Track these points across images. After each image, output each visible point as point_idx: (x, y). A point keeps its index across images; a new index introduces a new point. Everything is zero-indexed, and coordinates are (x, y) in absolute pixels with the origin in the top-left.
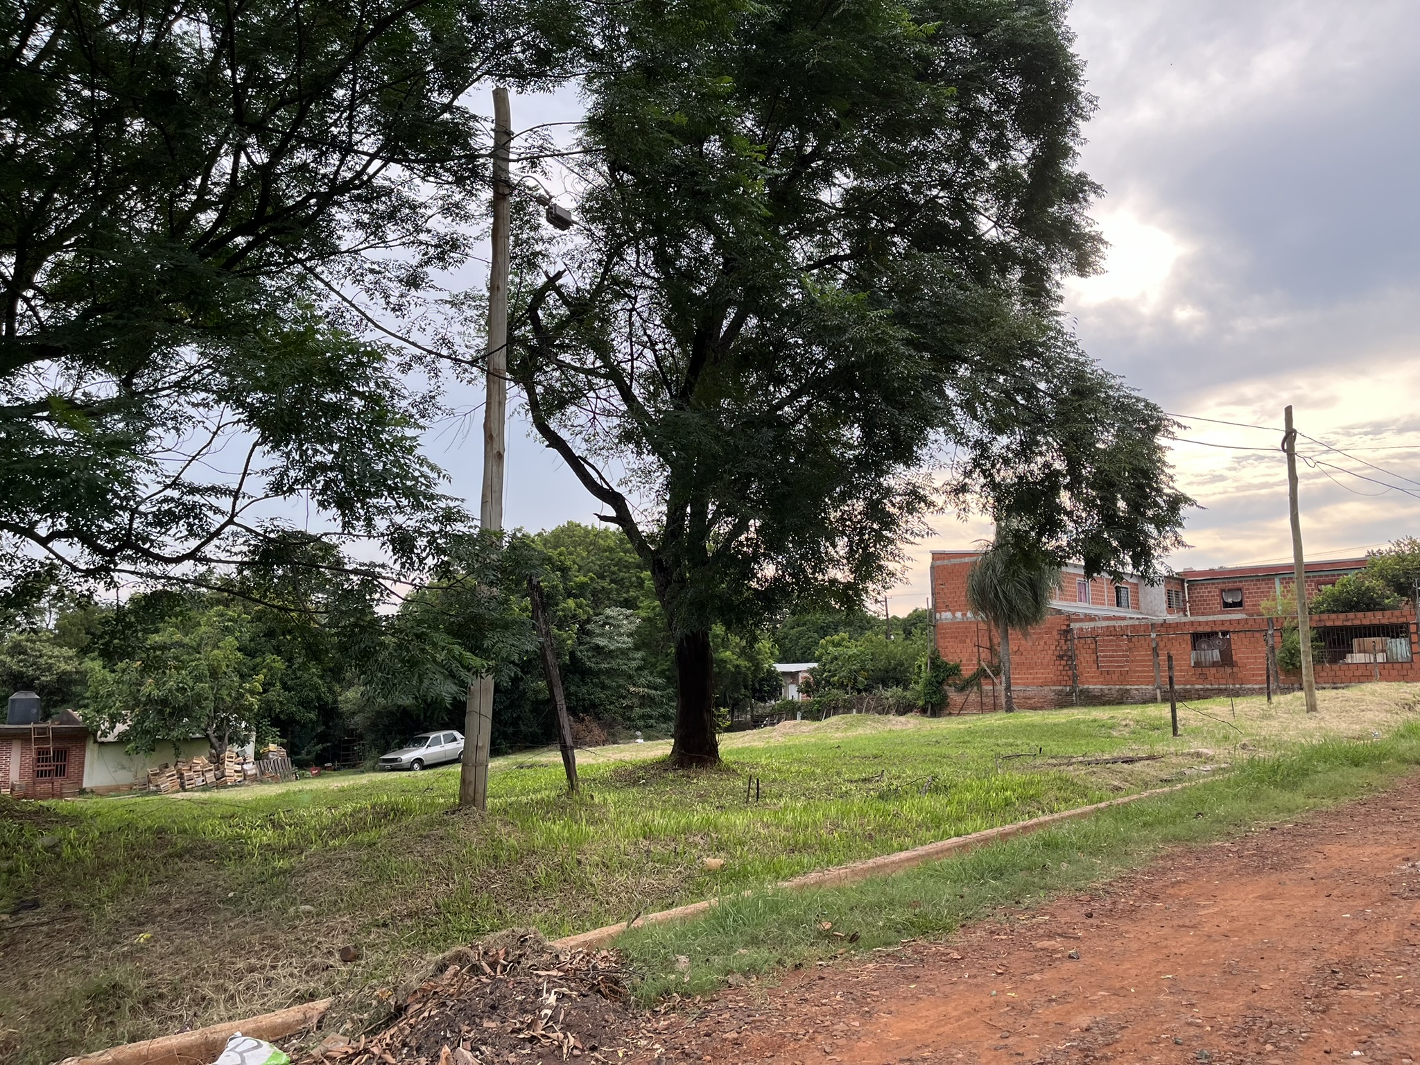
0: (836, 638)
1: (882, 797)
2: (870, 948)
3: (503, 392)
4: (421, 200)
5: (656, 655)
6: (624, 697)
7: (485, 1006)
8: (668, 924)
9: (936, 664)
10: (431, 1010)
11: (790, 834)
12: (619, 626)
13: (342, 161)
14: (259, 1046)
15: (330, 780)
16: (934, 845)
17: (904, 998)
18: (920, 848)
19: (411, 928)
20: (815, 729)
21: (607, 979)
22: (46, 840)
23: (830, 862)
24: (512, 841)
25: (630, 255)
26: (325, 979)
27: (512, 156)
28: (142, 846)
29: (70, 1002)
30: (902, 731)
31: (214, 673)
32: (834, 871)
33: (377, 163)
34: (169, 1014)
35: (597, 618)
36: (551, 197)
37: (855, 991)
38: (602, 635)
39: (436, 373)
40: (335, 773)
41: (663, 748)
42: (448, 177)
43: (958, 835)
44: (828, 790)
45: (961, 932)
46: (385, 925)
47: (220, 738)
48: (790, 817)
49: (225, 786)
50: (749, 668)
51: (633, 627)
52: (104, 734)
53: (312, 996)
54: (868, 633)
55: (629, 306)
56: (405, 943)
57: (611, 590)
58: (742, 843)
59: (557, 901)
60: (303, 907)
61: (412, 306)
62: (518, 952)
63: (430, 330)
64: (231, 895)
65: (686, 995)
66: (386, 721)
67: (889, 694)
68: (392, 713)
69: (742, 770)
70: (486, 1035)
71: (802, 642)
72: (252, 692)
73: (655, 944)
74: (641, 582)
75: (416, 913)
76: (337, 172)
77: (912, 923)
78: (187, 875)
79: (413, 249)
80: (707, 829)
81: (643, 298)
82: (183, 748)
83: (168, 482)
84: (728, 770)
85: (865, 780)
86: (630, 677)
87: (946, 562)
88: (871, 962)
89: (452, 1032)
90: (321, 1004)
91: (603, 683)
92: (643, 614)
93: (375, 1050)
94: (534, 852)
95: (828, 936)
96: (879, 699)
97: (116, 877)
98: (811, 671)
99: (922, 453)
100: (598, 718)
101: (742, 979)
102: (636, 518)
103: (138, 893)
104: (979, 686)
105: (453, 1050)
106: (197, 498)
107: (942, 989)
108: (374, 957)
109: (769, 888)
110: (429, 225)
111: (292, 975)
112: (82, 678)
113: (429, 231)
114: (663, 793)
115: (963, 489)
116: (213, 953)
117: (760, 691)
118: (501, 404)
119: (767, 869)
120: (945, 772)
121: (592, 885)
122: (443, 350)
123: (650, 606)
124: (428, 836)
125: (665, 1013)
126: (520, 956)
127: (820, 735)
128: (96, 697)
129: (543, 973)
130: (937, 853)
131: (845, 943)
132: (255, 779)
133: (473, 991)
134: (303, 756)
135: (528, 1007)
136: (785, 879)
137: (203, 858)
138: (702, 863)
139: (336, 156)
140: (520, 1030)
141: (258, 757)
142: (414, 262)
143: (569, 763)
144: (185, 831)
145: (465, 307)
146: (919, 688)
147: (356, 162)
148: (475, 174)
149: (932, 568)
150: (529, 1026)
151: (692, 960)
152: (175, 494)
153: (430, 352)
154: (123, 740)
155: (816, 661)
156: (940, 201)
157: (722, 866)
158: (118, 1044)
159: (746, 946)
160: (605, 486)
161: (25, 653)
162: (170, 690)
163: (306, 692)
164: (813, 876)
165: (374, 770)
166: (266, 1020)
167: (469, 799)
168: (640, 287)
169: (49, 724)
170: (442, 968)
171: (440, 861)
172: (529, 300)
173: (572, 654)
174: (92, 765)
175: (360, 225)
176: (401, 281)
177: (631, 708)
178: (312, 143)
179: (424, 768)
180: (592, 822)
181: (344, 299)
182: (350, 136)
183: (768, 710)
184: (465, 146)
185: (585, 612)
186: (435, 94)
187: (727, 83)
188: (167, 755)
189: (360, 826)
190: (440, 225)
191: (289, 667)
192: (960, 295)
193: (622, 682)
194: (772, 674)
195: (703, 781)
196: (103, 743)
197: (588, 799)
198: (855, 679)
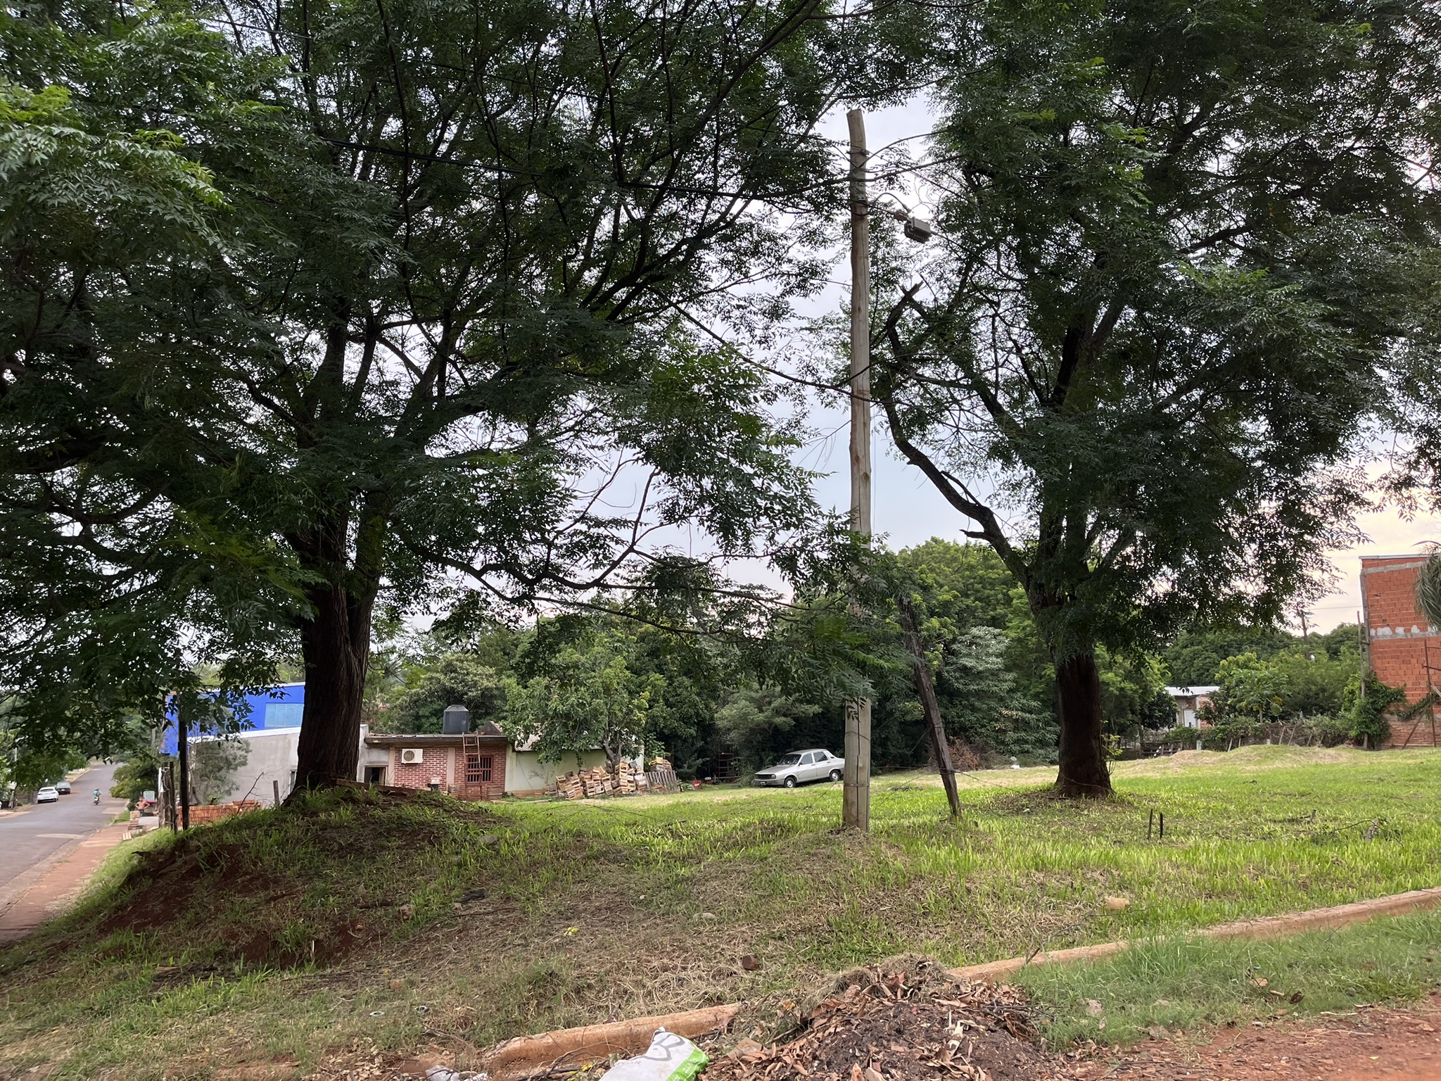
0: (1241, 658)
1: (1315, 841)
2: (1317, 1011)
3: (866, 413)
4: (780, 231)
5: (1028, 677)
6: (997, 721)
7: (890, 1028)
8: (1074, 964)
9: (1372, 688)
10: (835, 1026)
11: (1206, 877)
12: (987, 646)
13: (708, 206)
14: (682, 1043)
15: (711, 793)
16: (1386, 899)
17: (1366, 1070)
18: (1368, 901)
19: (805, 943)
20: (1221, 760)
21: (1012, 1016)
22: (486, 838)
23: (1257, 911)
24: (899, 864)
25: (991, 258)
26: (730, 986)
27: (868, 176)
28: (564, 848)
29: (515, 986)
30: (1332, 765)
31: (607, 690)
32: (1264, 922)
33: (739, 203)
34: (597, 1003)
35: (963, 638)
36: (909, 211)
37: (1302, 1057)
38: (969, 655)
39: (801, 400)
40: (716, 787)
41: (1047, 775)
42: (805, 204)
43: (1416, 889)
44: (1247, 830)
45: (1431, 1000)
46: (781, 938)
47: (615, 750)
48: (1203, 858)
49: (621, 795)
50: (1135, 692)
51: (1002, 647)
52: (521, 744)
53: (720, 1000)
54: (1282, 652)
55: (991, 312)
56: (801, 958)
57: (976, 608)
58: (1149, 884)
59: (948, 928)
60: (705, 914)
61: (778, 337)
62: (917, 978)
63: (795, 359)
64: (642, 897)
65: (1102, 1043)
66: (759, 738)
67: (1312, 722)
68: (764, 729)
69: (1140, 803)
70: (894, 1058)
71: (1198, 663)
72: (640, 708)
73: (1062, 986)
74: (1008, 601)
75: (810, 929)
76: (704, 218)
77: (1367, 987)
78: (604, 876)
79: (775, 281)
80: (1108, 865)
81: (1006, 303)
82: (584, 758)
83: (578, 516)
84: (1123, 803)
85: (1292, 821)
86: (1001, 699)
87: (1380, 569)
88: (1319, 1026)
89: (861, 1051)
90: (730, 1009)
91: (972, 705)
92: (1013, 634)
93: (787, 1059)
94: (922, 877)
95: (1265, 994)
96: (1300, 730)
97: (546, 874)
98: (1212, 695)
99: (1352, 444)
100: (969, 741)
101: (1166, 1032)
102: (1006, 532)
103: (564, 890)
104: (1430, 714)
105: (864, 1069)
106: (601, 530)
107: (1414, 1064)
108: (774, 968)
109: (1188, 935)
110: (790, 255)
111: (700, 978)
112: (502, 693)
113: (790, 261)
114: (1051, 823)
115: (1408, 482)
116: (631, 950)
117: (1151, 717)
118: (866, 425)
119: (1181, 913)
120: (1395, 815)
121: (984, 915)
122: (808, 377)
123: (1021, 625)
124: (815, 855)
125: (1081, 1060)
126: (920, 982)
127: (1228, 768)
128: (513, 710)
129: (945, 1002)
130: (1391, 908)
131: (1286, 1004)
132: (646, 790)
133: (877, 1012)
134: (685, 769)
135: (935, 1035)
136: (1203, 925)
137: (615, 861)
138: (1103, 901)
139: (704, 201)
140: (928, 1058)
141: (648, 769)
142: (777, 293)
143: (950, 787)
144: (599, 835)
145: (823, 331)
146: (1352, 715)
147: (719, 204)
148: (832, 199)
149: (1364, 577)
150: (938, 1055)
151: (1104, 1007)
152: (583, 527)
153: (795, 380)
154: (536, 749)
155: (1217, 684)
156: (1356, 153)
157: (1127, 906)
158: (556, 1029)
159: (1165, 997)
160: (971, 501)
161: (455, 671)
162: (572, 706)
163: (685, 708)
164: (1238, 926)
165: (750, 785)
166: (684, 1017)
167: (853, 820)
168: (1003, 291)
169: (477, 734)
170: (843, 986)
171: (828, 879)
172: (885, 317)
173: (939, 675)
174: (511, 771)
175: (724, 262)
176: (764, 313)
177: (1004, 732)
178: (680, 193)
179: (798, 785)
180: (978, 849)
181: (715, 336)
182: (715, 181)
183: (1161, 738)
184: (822, 173)
185: (951, 631)
186: (793, 127)
187: (1097, 66)
188: (570, 764)
189: (749, 841)
190: (800, 253)
191: (670, 684)
192: (1391, 259)
193: (993, 704)
194: (1163, 699)
195: (1094, 812)
196: (519, 752)
197: (973, 826)
198: (1268, 703)
